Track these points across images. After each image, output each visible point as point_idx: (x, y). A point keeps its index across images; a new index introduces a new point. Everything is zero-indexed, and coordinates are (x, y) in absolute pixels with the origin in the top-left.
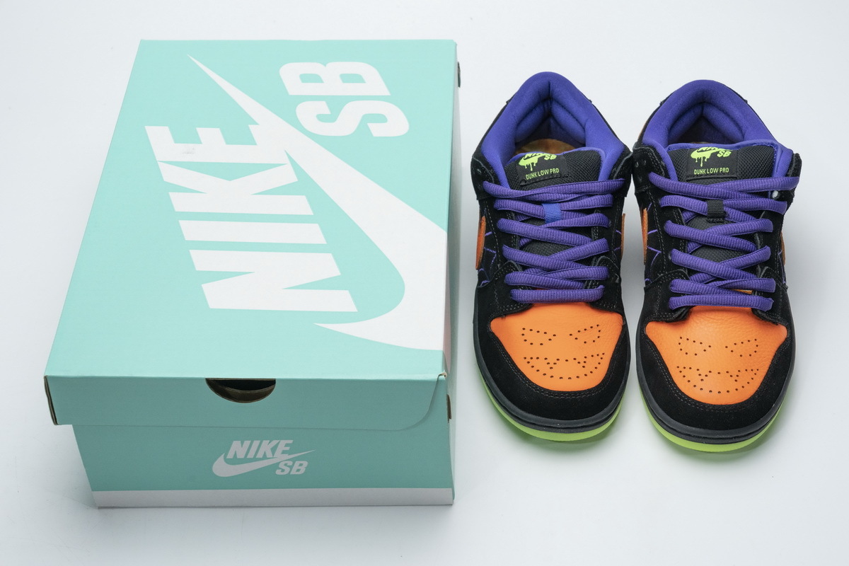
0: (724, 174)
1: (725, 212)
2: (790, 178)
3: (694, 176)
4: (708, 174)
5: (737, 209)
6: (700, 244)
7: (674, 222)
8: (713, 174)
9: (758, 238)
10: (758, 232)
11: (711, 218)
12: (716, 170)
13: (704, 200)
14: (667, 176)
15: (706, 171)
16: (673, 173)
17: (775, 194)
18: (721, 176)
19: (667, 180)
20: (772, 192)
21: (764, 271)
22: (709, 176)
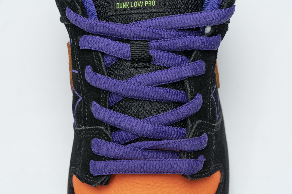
0: (150, 8)
1: (151, 57)
2: (225, 11)
3: (117, 10)
4: (131, 9)
5: (165, 50)
6: (121, 97)
7: (95, 69)
8: (138, 8)
9: (188, 86)
10: (189, 79)
11: (135, 62)
12: (140, 4)
13: (127, 41)
14: (85, 14)
15: (129, 5)
16: (92, 9)
17: (208, 30)
18: (146, 11)
19: (85, 19)
20: (204, 28)
21: (194, 127)
22: (132, 11)
